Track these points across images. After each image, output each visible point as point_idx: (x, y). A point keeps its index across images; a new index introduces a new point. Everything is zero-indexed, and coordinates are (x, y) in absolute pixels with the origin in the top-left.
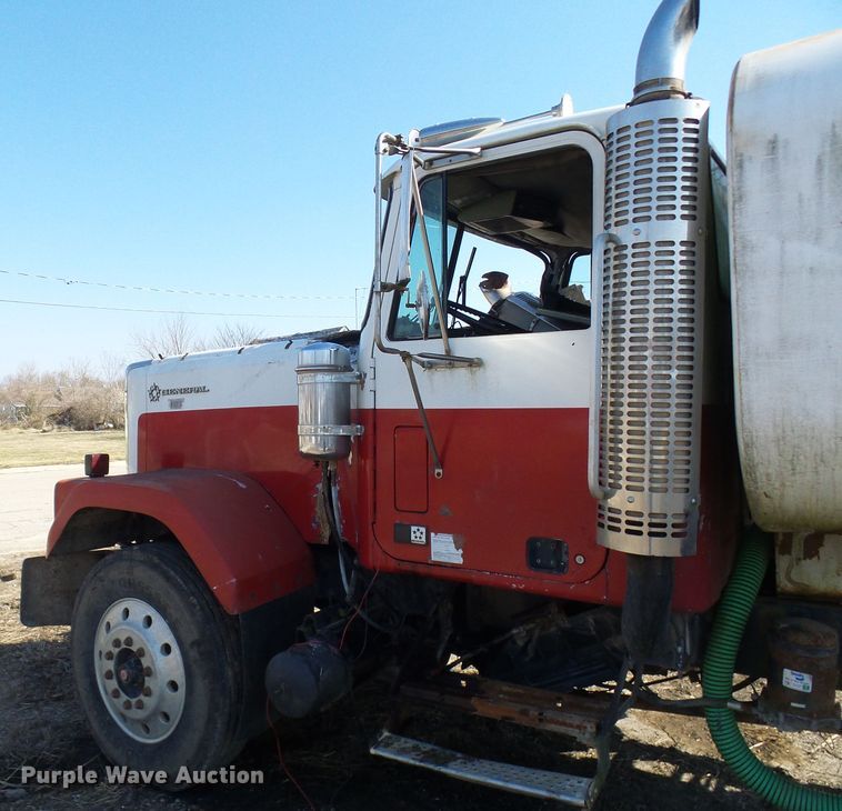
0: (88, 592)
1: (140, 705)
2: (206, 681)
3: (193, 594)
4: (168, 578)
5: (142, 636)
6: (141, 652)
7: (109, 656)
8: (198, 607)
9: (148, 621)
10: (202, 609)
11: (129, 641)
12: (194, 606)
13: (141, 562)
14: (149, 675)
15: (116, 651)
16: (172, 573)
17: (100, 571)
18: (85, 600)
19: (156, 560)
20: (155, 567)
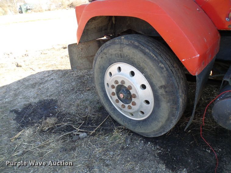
0: (99, 59)
1: (130, 108)
2: (169, 104)
3: (161, 62)
4: (145, 53)
5: (130, 81)
6: (130, 87)
7: (113, 87)
8: (165, 69)
9: (133, 74)
10: (167, 70)
11: (123, 82)
12: (163, 68)
13: (127, 45)
14: (134, 97)
15: (116, 85)
16: (147, 50)
17: (104, 49)
18: (98, 62)
19: (136, 44)
20: (136, 47)
